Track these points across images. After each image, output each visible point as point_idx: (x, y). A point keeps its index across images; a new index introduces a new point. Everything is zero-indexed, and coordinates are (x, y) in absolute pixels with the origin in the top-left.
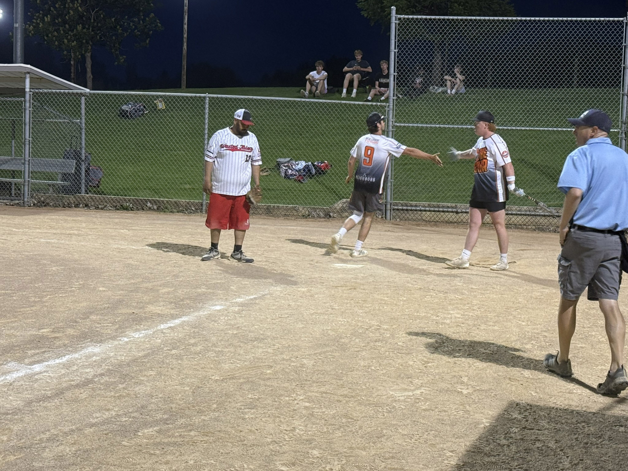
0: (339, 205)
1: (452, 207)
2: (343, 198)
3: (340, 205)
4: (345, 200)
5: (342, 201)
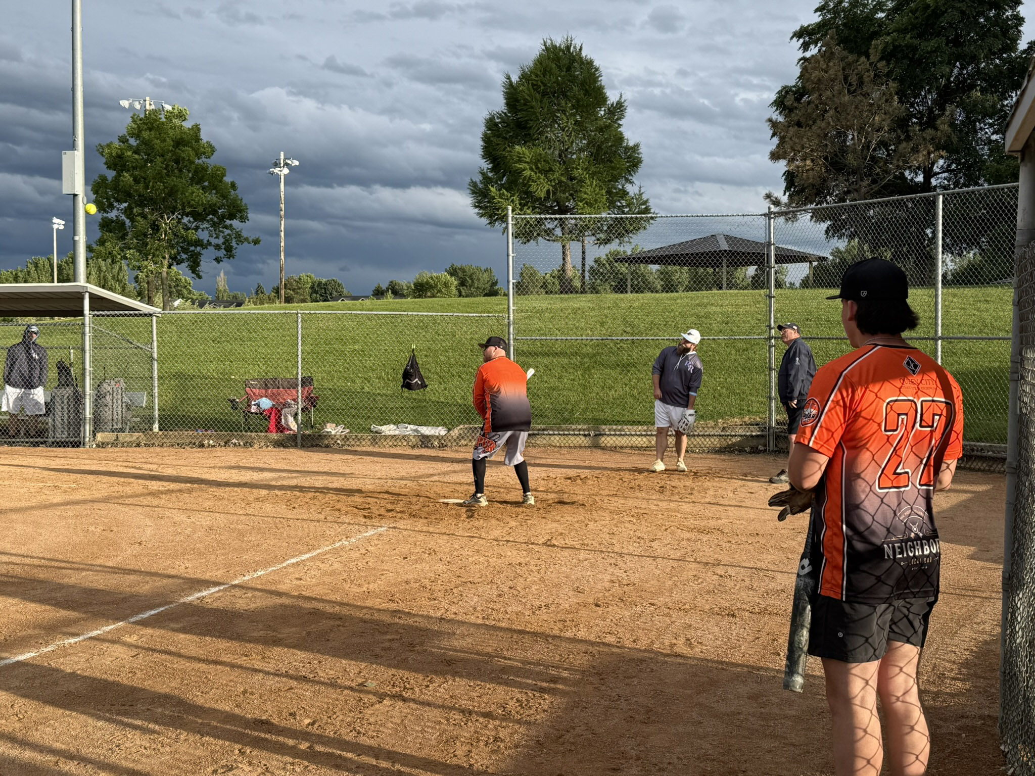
0: (455, 432)
1: (584, 430)
2: (461, 423)
4: (462, 426)
5: (458, 428)
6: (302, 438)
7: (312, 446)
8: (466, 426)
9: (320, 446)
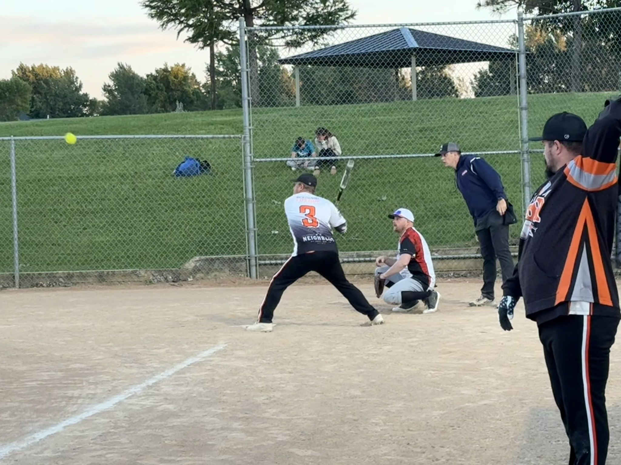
0: (190, 264)
3: (193, 265)
5: (194, 259)
6: (20, 278)
7: (32, 286)
8: (203, 257)
9: (42, 285)
